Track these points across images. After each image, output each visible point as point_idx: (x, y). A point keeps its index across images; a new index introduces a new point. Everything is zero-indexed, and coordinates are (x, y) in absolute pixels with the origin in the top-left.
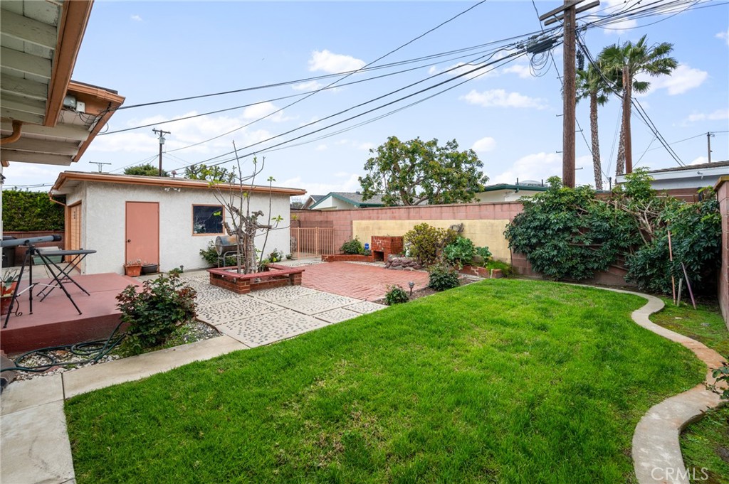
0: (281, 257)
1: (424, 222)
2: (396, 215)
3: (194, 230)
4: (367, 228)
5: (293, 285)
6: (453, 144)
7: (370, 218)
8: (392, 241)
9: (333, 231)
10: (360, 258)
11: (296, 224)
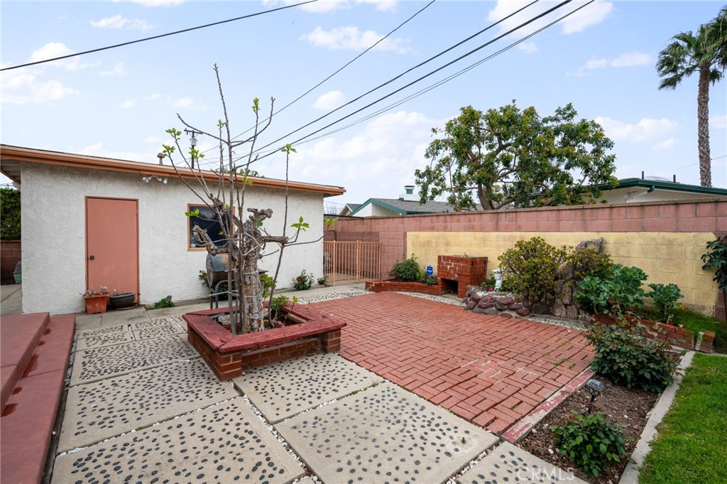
0: (310, 283)
1: (535, 235)
2: (476, 223)
3: (191, 242)
4: (428, 243)
5: (325, 351)
6: (568, 112)
7: (432, 229)
8: (473, 264)
9: (378, 247)
10: (419, 287)
11: (331, 235)
